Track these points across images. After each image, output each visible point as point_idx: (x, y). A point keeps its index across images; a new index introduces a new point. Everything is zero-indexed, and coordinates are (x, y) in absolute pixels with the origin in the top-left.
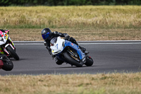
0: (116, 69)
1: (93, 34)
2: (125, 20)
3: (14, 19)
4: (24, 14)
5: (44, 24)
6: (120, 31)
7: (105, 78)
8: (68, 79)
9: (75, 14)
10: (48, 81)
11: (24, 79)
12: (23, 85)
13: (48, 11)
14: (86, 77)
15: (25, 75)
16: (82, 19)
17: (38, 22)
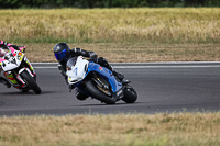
0: (185, 106)
1: (149, 52)
2: (199, 30)
3: (26, 28)
4: (43, 21)
5: (73, 36)
6: (192, 47)
7: (169, 120)
8: (111, 121)
9: (121, 20)
10: (78, 125)
11: (41, 122)
12: (41, 131)
13: (79, 16)
14: (138, 119)
15: (44, 116)
16: (132, 29)
17: (64, 34)
